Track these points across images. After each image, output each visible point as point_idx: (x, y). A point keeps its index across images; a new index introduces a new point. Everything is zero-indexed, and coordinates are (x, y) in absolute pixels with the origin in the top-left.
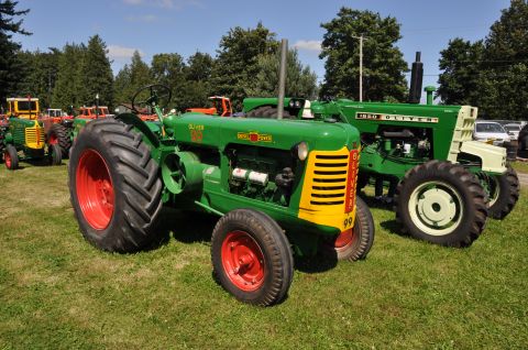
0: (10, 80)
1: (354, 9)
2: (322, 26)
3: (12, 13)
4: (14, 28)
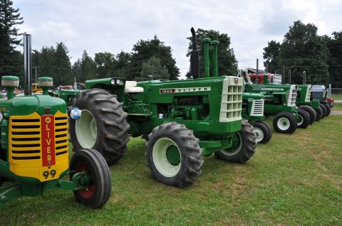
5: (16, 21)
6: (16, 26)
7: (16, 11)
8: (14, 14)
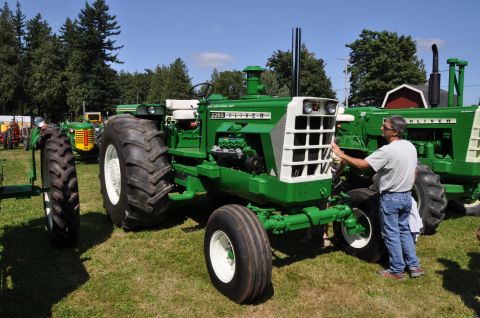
0: (108, 97)
1: (374, 31)
2: (347, 46)
3: (111, 49)
4: (113, 59)
5: (111, 31)
6: (111, 38)
7: (112, 19)
8: (110, 22)
